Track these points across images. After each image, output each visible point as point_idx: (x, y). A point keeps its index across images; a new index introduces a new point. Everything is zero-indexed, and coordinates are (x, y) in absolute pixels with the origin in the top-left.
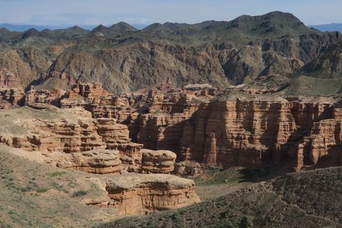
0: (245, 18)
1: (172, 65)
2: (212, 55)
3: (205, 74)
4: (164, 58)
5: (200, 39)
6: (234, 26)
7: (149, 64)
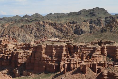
0: (84, 11)
1: (52, 31)
2: (69, 26)
3: (65, 34)
4: (49, 28)
5: (65, 20)
6: (79, 14)
7: (42, 31)
